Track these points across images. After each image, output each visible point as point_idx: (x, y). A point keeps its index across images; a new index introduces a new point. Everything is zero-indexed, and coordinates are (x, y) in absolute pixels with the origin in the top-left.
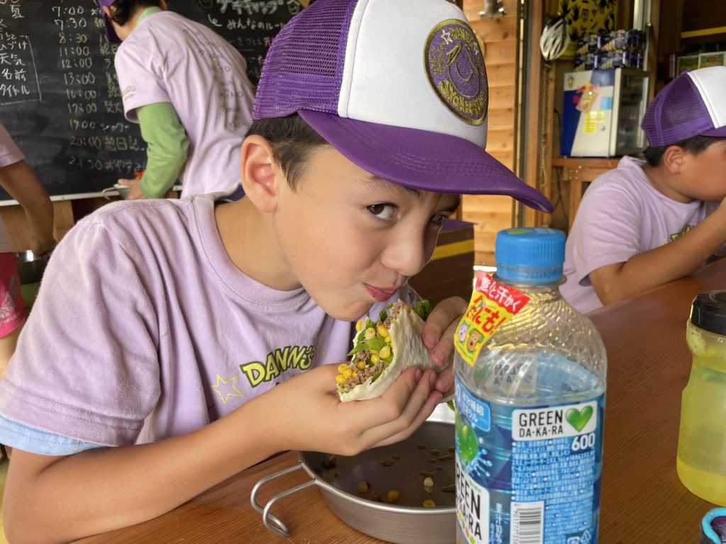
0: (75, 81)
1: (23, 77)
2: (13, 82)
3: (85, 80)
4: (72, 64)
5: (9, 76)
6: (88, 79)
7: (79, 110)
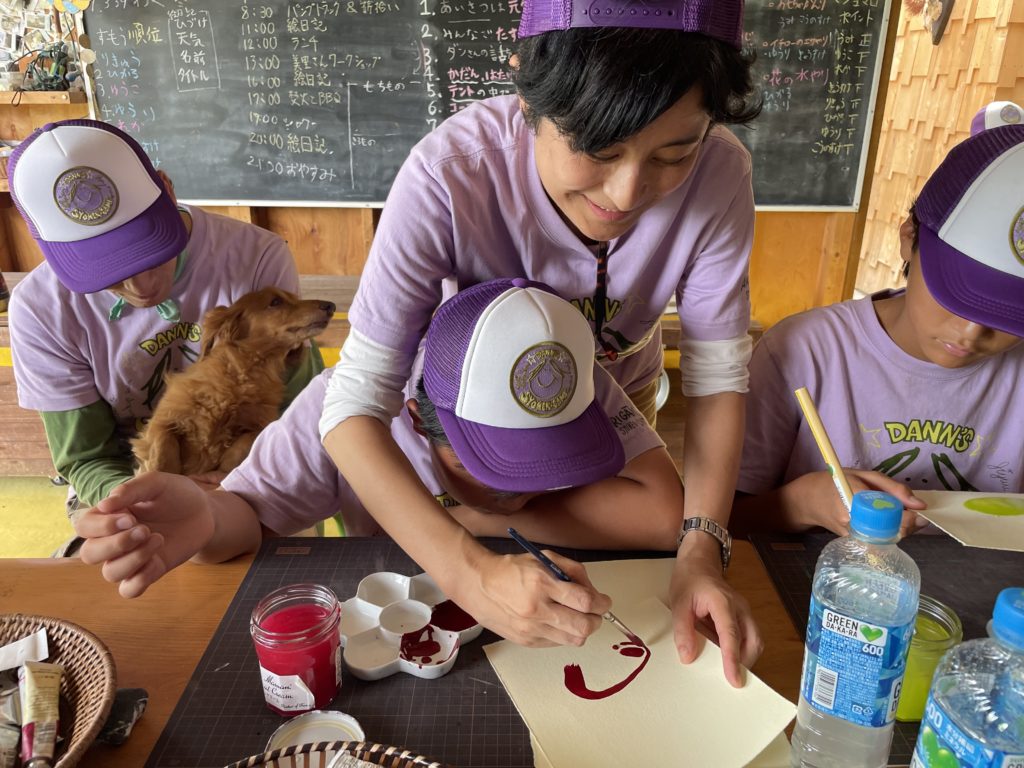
0: (258, 66)
1: (202, 60)
2: (192, 66)
3: (269, 64)
4: (255, 45)
5: (188, 58)
6: (273, 63)
7: (260, 101)
